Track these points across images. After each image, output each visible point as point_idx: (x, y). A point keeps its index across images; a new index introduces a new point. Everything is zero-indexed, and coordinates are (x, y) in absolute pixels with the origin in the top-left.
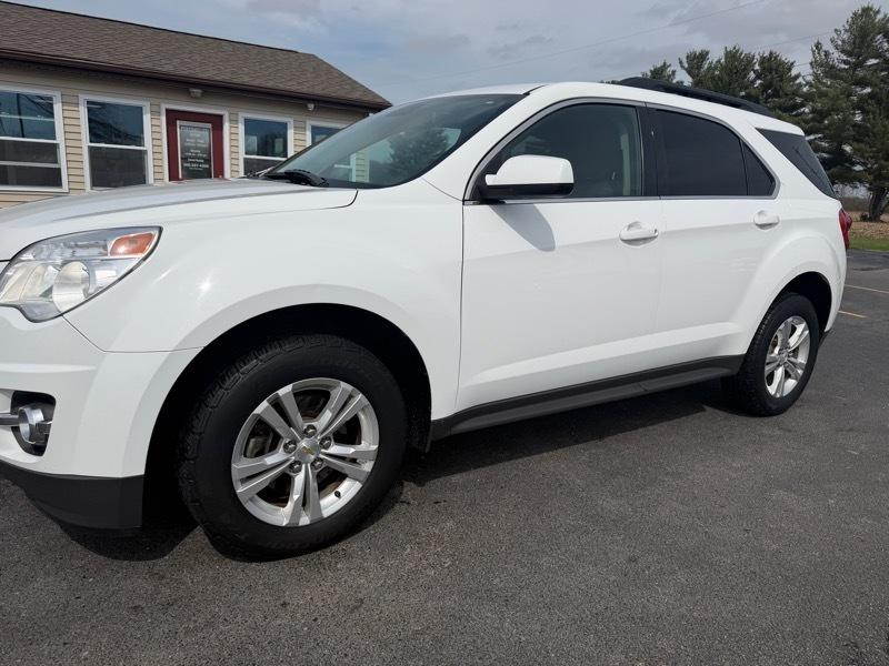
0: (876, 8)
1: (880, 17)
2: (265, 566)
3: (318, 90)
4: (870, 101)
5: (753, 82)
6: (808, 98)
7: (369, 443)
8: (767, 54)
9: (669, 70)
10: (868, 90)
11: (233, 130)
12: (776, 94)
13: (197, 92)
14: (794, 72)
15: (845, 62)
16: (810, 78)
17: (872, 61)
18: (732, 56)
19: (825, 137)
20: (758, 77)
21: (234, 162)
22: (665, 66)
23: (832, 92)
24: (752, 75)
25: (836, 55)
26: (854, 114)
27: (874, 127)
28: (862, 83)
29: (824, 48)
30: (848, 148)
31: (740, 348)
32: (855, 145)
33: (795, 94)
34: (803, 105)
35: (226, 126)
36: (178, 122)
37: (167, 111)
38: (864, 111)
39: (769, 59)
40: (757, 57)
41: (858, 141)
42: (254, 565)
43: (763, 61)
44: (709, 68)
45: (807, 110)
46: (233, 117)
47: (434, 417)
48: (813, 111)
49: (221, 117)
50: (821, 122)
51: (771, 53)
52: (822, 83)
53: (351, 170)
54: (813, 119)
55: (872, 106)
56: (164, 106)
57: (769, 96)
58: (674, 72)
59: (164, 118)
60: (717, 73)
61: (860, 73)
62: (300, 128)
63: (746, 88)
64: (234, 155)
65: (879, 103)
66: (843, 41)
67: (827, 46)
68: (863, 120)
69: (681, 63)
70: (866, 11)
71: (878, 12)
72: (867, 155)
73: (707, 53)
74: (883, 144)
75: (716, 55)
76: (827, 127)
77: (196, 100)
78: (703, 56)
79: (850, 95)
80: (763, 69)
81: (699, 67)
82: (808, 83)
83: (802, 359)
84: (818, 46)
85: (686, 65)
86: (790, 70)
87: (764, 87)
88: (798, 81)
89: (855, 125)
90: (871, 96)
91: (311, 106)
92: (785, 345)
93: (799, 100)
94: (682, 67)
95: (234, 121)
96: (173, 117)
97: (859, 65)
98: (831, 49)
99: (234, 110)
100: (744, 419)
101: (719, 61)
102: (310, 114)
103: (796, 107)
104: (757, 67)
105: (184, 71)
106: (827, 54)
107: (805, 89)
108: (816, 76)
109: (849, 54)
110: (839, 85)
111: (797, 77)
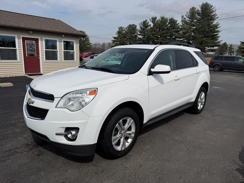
0: (195, 7)
1: (196, 10)
2: (116, 160)
3: (65, 31)
4: (196, 30)
5: (168, 25)
6: (181, 29)
7: (133, 130)
8: (171, 18)
9: (147, 22)
10: (195, 27)
11: (42, 43)
12: (174, 28)
13: (31, 32)
14: (177, 23)
15: (189, 21)
16: (181, 24)
17: (195, 20)
18: (163, 18)
19: (185, 39)
20: (169, 24)
21: (42, 51)
22: (146, 21)
23: (187, 28)
24: (168, 23)
25: (187, 19)
26: (192, 33)
27: (197, 36)
28: (193, 26)
29: (184, 17)
30: (191, 42)
31: (193, 100)
32: (193, 41)
33: (178, 28)
34: (180, 31)
35: (40, 42)
36: (25, 41)
37: (22, 38)
38: (194, 33)
39: (171, 19)
40: (168, 19)
41: (193, 40)
42: (114, 160)
43: (170, 20)
44: (157, 21)
45: (181, 32)
46: (42, 39)
47: (144, 123)
48: (183, 32)
49: (38, 39)
50: (184, 35)
51: (172, 18)
52: (184, 26)
53: (74, 52)
54: (183, 35)
55: (196, 31)
56: (21, 36)
57: (172, 29)
58: (148, 22)
59: (21, 40)
60: (159, 23)
61: (193, 23)
62: (60, 42)
63: (166, 26)
64: (42, 50)
65: (197, 31)
66: (188, 15)
67: (185, 16)
68: (194, 35)
69: (150, 20)
70: (193, 8)
71: (196, 8)
72: (196, 43)
73: (157, 17)
74: (199, 41)
75: (159, 18)
76: (186, 37)
77: (31, 34)
78: (155, 18)
79: (191, 29)
80: (170, 22)
81: (155, 21)
82: (181, 26)
83: (203, 101)
84: (183, 16)
85: (151, 20)
86: (176, 22)
87: (171, 26)
88: (178, 25)
89: (192, 36)
90: (196, 29)
91: (63, 36)
92: (201, 98)
93: (179, 30)
94: (151, 21)
95: (42, 40)
96: (24, 39)
97: (192, 21)
98: (186, 17)
99: (42, 37)
100: (194, 115)
101: (159, 20)
102: (63, 38)
103: (178, 31)
104: (169, 21)
105: (27, 26)
106: (185, 18)
107: (180, 27)
108: (183, 24)
109: (190, 18)
110: (188, 26)
111: (178, 24)
